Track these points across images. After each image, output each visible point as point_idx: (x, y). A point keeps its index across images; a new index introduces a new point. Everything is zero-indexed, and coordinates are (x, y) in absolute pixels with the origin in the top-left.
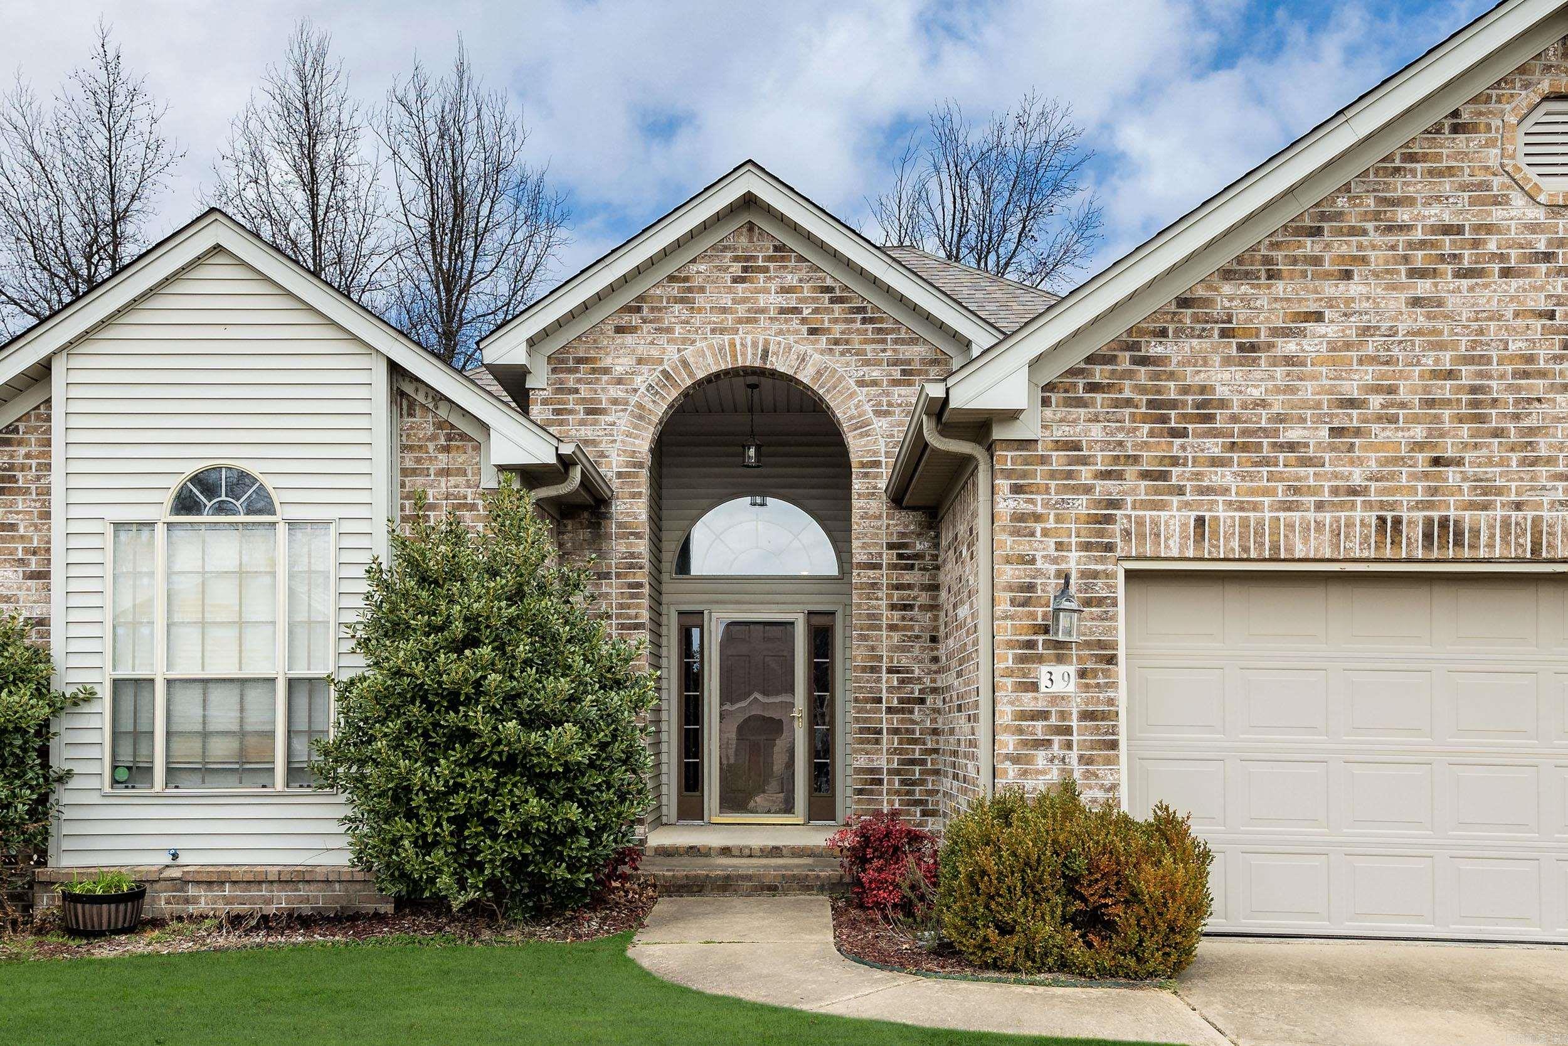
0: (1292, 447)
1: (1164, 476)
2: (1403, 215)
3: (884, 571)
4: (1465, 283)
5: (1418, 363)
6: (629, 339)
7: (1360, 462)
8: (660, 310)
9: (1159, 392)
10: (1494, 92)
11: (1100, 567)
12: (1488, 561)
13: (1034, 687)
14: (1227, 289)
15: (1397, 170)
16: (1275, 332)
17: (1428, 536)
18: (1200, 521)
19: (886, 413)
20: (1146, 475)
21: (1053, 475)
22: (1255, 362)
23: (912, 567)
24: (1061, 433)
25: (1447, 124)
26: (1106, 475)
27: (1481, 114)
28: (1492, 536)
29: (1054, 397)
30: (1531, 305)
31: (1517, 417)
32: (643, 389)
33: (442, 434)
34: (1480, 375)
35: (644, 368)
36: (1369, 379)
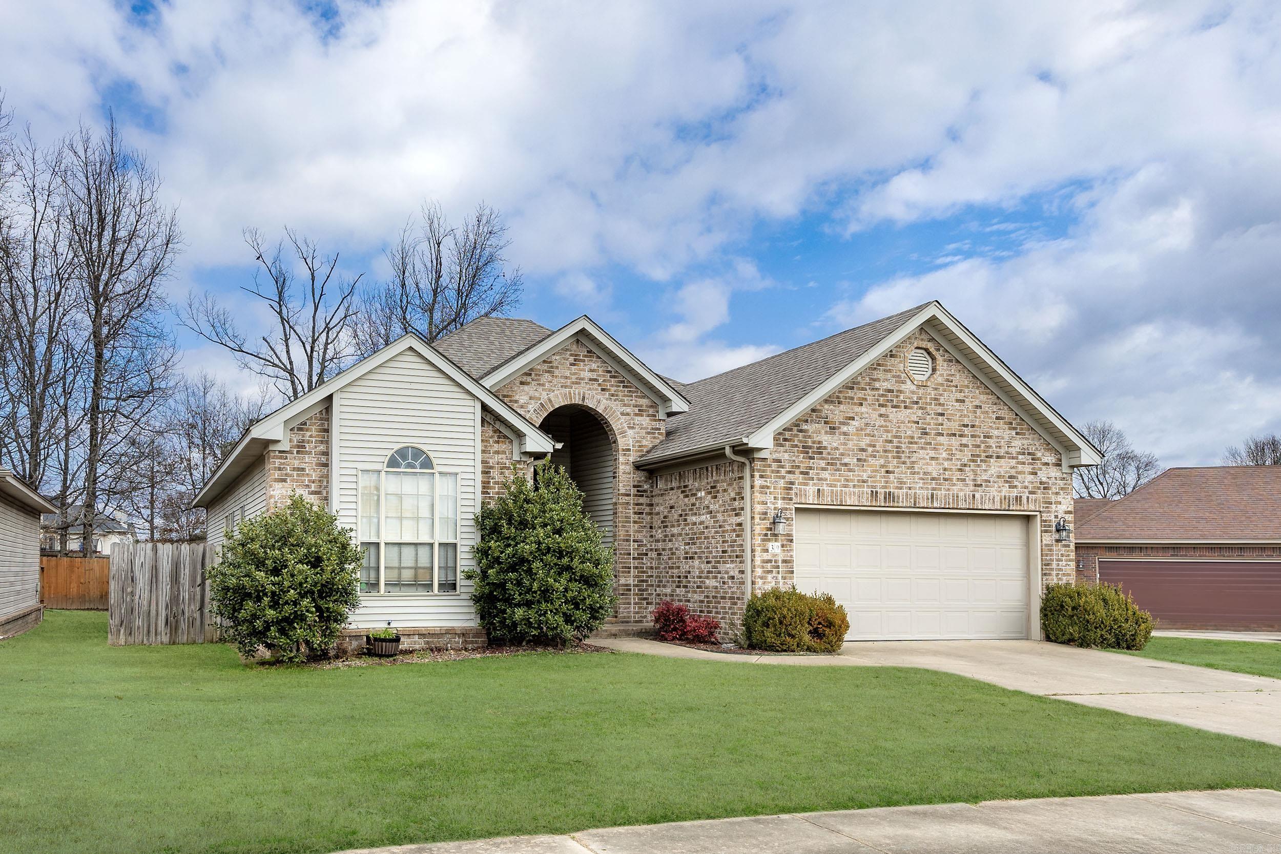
0: (846, 465)
1: (807, 473)
2: (877, 385)
3: (632, 497)
4: (894, 410)
5: (882, 437)
6: (526, 388)
7: (866, 471)
8: (539, 375)
9: (806, 443)
10: (902, 344)
11: (788, 506)
12: (901, 507)
13: (767, 551)
14: (826, 406)
15: (875, 368)
16: (841, 423)
17: (885, 498)
18: (819, 490)
19: (633, 428)
20: (802, 473)
21: (773, 472)
22: (834, 434)
23: (642, 496)
24: (775, 456)
26: (789, 472)
28: (903, 499)
30: (912, 419)
31: (909, 457)
32: (532, 411)
34: (899, 442)
35: (533, 402)
36: (868, 442)
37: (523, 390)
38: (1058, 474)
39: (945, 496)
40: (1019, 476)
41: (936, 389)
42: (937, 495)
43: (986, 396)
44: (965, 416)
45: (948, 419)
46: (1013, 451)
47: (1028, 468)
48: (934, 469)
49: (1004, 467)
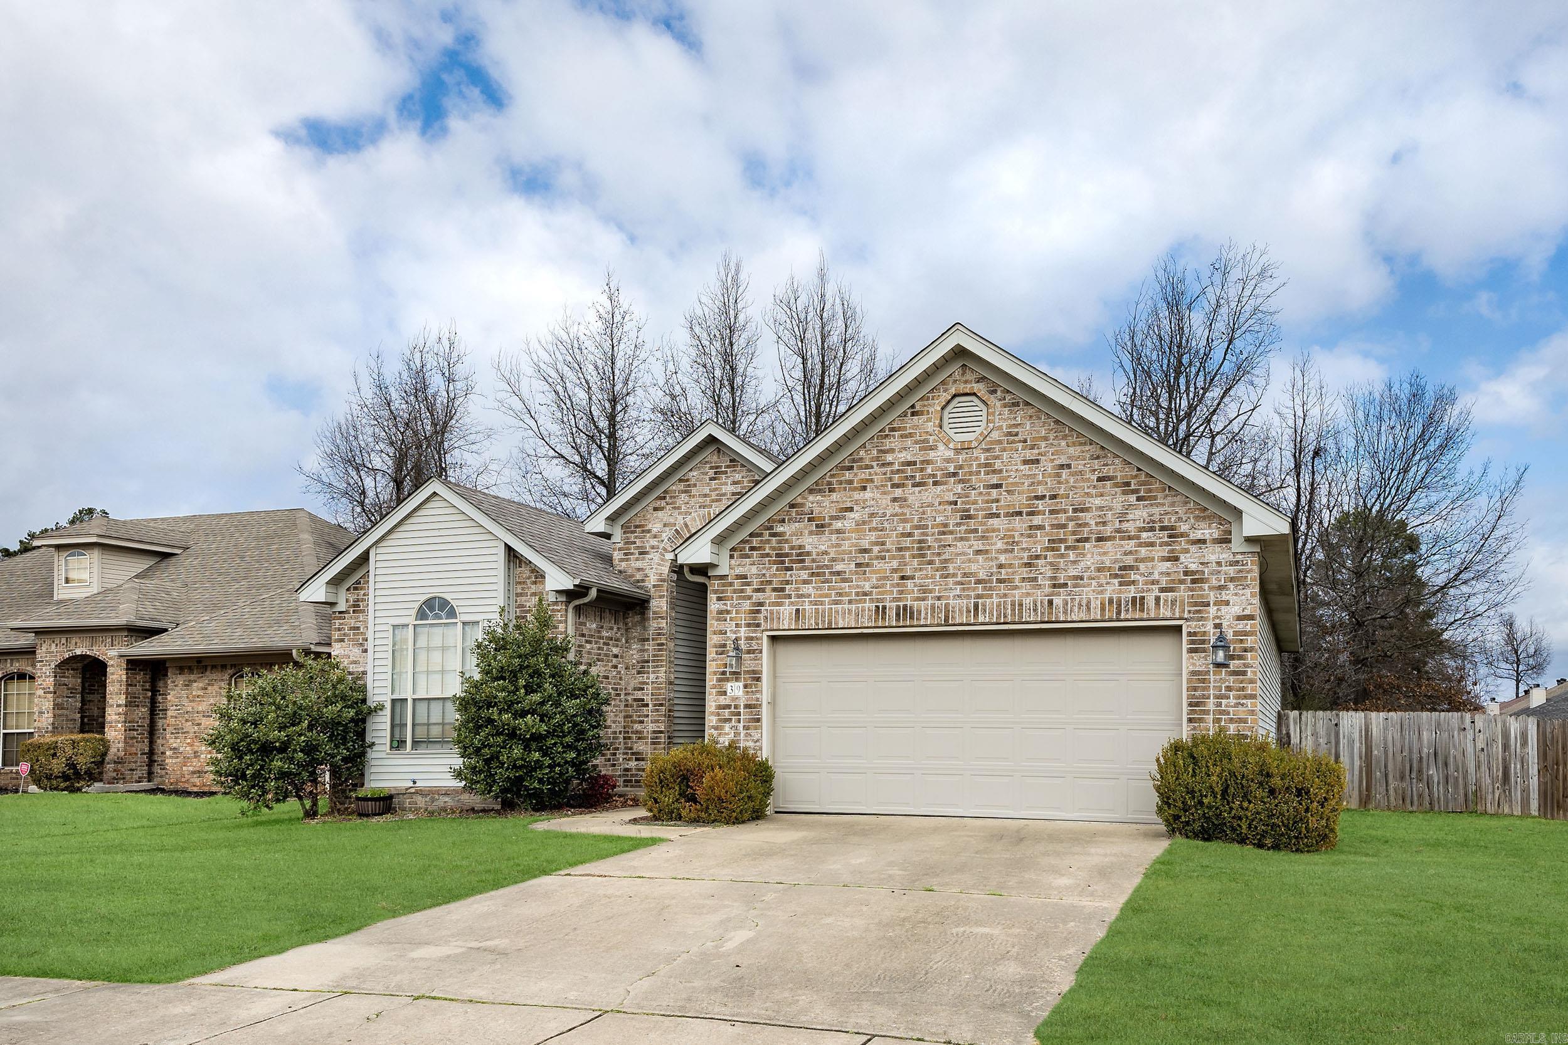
0: (838, 573)
1: (783, 590)
2: (889, 458)
4: (917, 489)
5: (896, 530)
6: (660, 514)
7: (868, 579)
8: (675, 497)
9: (781, 550)
10: (930, 395)
11: (754, 635)
13: (725, 693)
14: (811, 498)
15: (887, 435)
16: (832, 518)
17: (898, 615)
18: (798, 611)
20: (775, 590)
21: (735, 591)
22: (823, 533)
24: (739, 571)
25: (909, 411)
26: (758, 590)
27: (925, 406)
28: (927, 614)
29: (736, 554)
30: (946, 498)
32: (666, 540)
33: (533, 575)
34: (923, 534)
35: (667, 529)
36: (873, 539)
37: (657, 518)
38: (1224, 556)
39: (999, 605)
40: (1142, 566)
41: (988, 450)
42: (984, 605)
43: (1079, 448)
44: (1039, 483)
45: (1008, 492)
46: (1130, 527)
47: (1160, 552)
48: (980, 568)
49: (1112, 554)
